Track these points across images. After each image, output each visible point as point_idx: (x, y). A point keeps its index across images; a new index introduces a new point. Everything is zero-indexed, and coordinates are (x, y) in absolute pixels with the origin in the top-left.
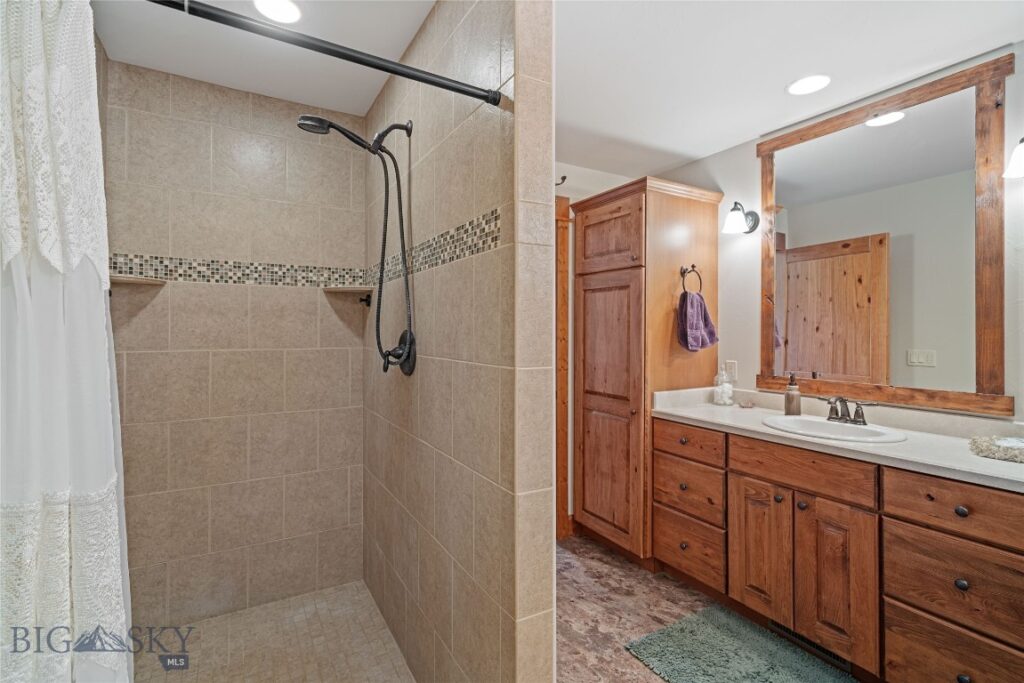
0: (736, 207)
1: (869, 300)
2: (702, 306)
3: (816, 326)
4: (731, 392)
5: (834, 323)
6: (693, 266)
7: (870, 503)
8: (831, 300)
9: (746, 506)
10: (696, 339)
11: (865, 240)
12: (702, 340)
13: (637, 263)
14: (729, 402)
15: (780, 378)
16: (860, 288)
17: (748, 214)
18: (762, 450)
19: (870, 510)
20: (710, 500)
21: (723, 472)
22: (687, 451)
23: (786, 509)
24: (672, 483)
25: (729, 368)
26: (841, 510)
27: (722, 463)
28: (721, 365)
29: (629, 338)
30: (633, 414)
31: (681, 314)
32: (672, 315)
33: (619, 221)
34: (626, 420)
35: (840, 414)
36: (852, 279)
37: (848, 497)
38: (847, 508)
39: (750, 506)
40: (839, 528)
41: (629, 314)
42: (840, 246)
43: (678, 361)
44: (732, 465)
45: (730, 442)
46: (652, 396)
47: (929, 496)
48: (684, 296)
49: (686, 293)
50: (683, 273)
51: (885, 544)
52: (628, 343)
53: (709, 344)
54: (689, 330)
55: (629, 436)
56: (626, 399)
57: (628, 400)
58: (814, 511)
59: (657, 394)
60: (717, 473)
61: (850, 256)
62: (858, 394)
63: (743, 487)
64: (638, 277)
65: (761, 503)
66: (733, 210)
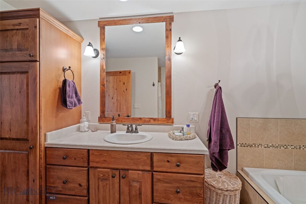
0: (90, 45)
1: (126, 90)
2: (74, 86)
3: (112, 97)
4: (88, 125)
5: (117, 96)
6: (70, 67)
7: (149, 168)
8: (116, 89)
9: (98, 182)
10: (71, 103)
11: (125, 71)
12: (75, 103)
13: (34, 59)
14: (87, 130)
15: (108, 118)
16: (124, 86)
17: (95, 50)
18: (106, 154)
19: (148, 171)
20: (80, 185)
21: (87, 169)
22: (67, 162)
23: (117, 180)
24: (58, 181)
25: (86, 115)
26: (139, 174)
27: (86, 165)
28: (83, 114)
29: (28, 103)
30: (31, 148)
31: (63, 90)
32: (58, 91)
33: (20, 31)
34: (27, 153)
35: (130, 130)
36: (122, 83)
37: (141, 168)
38: (140, 172)
39: (100, 182)
40: (138, 182)
41: (28, 89)
42: (119, 72)
43: (61, 114)
44: (91, 164)
45: (90, 154)
46: (45, 135)
47: (168, 161)
48: (65, 82)
49: (66, 80)
50: (64, 70)
51: (154, 183)
52: (28, 106)
53: (78, 105)
54: (67, 98)
55: (28, 162)
56: (27, 140)
57: (28, 140)
58: (128, 177)
59: (48, 133)
60: (84, 170)
61: (121, 76)
62: (134, 121)
63: (97, 174)
64: (35, 67)
65: (106, 179)
66: (88, 45)
